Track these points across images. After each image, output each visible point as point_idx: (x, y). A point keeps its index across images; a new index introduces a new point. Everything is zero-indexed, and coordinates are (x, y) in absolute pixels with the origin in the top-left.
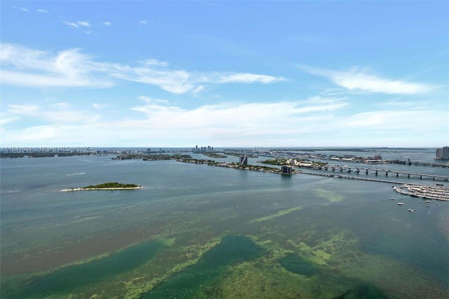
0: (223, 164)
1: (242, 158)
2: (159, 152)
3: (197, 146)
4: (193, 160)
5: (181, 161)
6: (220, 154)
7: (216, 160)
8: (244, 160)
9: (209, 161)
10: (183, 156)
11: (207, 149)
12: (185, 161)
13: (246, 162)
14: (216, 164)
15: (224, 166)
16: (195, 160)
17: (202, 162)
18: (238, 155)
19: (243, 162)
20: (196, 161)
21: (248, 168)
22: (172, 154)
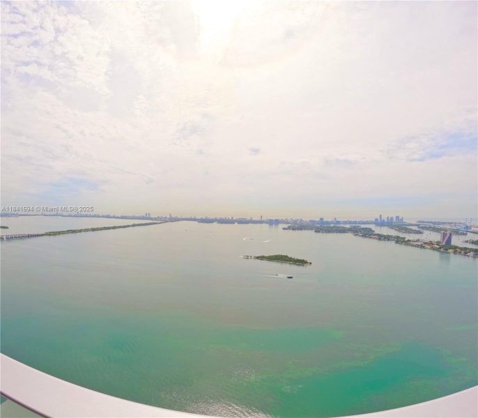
0: (416, 243)
1: (444, 235)
2: (333, 223)
3: (381, 216)
4: (376, 235)
5: (360, 236)
6: (413, 228)
7: (408, 237)
8: (447, 237)
9: (398, 237)
10: (363, 229)
11: (394, 220)
12: (364, 236)
13: (449, 241)
14: (407, 243)
15: (417, 246)
16: (378, 235)
17: (388, 238)
18: (438, 230)
19: (445, 241)
20: (381, 237)
21: (451, 250)
22: (348, 226)
